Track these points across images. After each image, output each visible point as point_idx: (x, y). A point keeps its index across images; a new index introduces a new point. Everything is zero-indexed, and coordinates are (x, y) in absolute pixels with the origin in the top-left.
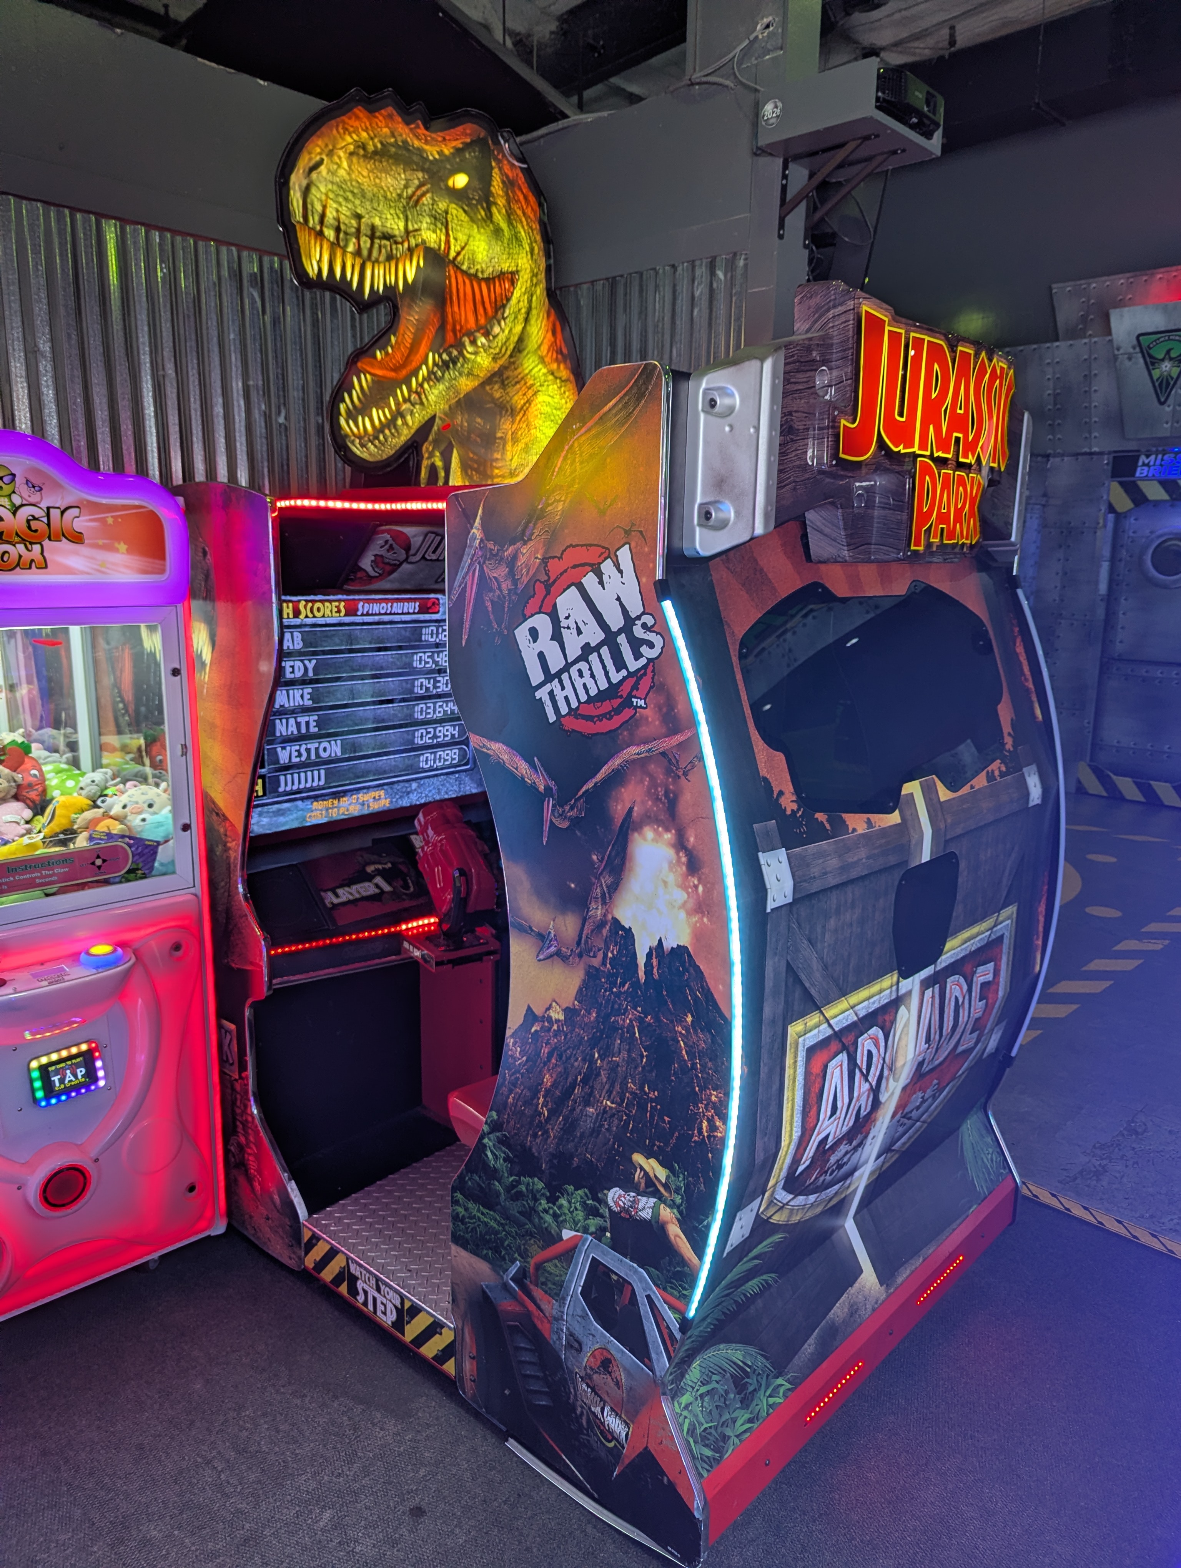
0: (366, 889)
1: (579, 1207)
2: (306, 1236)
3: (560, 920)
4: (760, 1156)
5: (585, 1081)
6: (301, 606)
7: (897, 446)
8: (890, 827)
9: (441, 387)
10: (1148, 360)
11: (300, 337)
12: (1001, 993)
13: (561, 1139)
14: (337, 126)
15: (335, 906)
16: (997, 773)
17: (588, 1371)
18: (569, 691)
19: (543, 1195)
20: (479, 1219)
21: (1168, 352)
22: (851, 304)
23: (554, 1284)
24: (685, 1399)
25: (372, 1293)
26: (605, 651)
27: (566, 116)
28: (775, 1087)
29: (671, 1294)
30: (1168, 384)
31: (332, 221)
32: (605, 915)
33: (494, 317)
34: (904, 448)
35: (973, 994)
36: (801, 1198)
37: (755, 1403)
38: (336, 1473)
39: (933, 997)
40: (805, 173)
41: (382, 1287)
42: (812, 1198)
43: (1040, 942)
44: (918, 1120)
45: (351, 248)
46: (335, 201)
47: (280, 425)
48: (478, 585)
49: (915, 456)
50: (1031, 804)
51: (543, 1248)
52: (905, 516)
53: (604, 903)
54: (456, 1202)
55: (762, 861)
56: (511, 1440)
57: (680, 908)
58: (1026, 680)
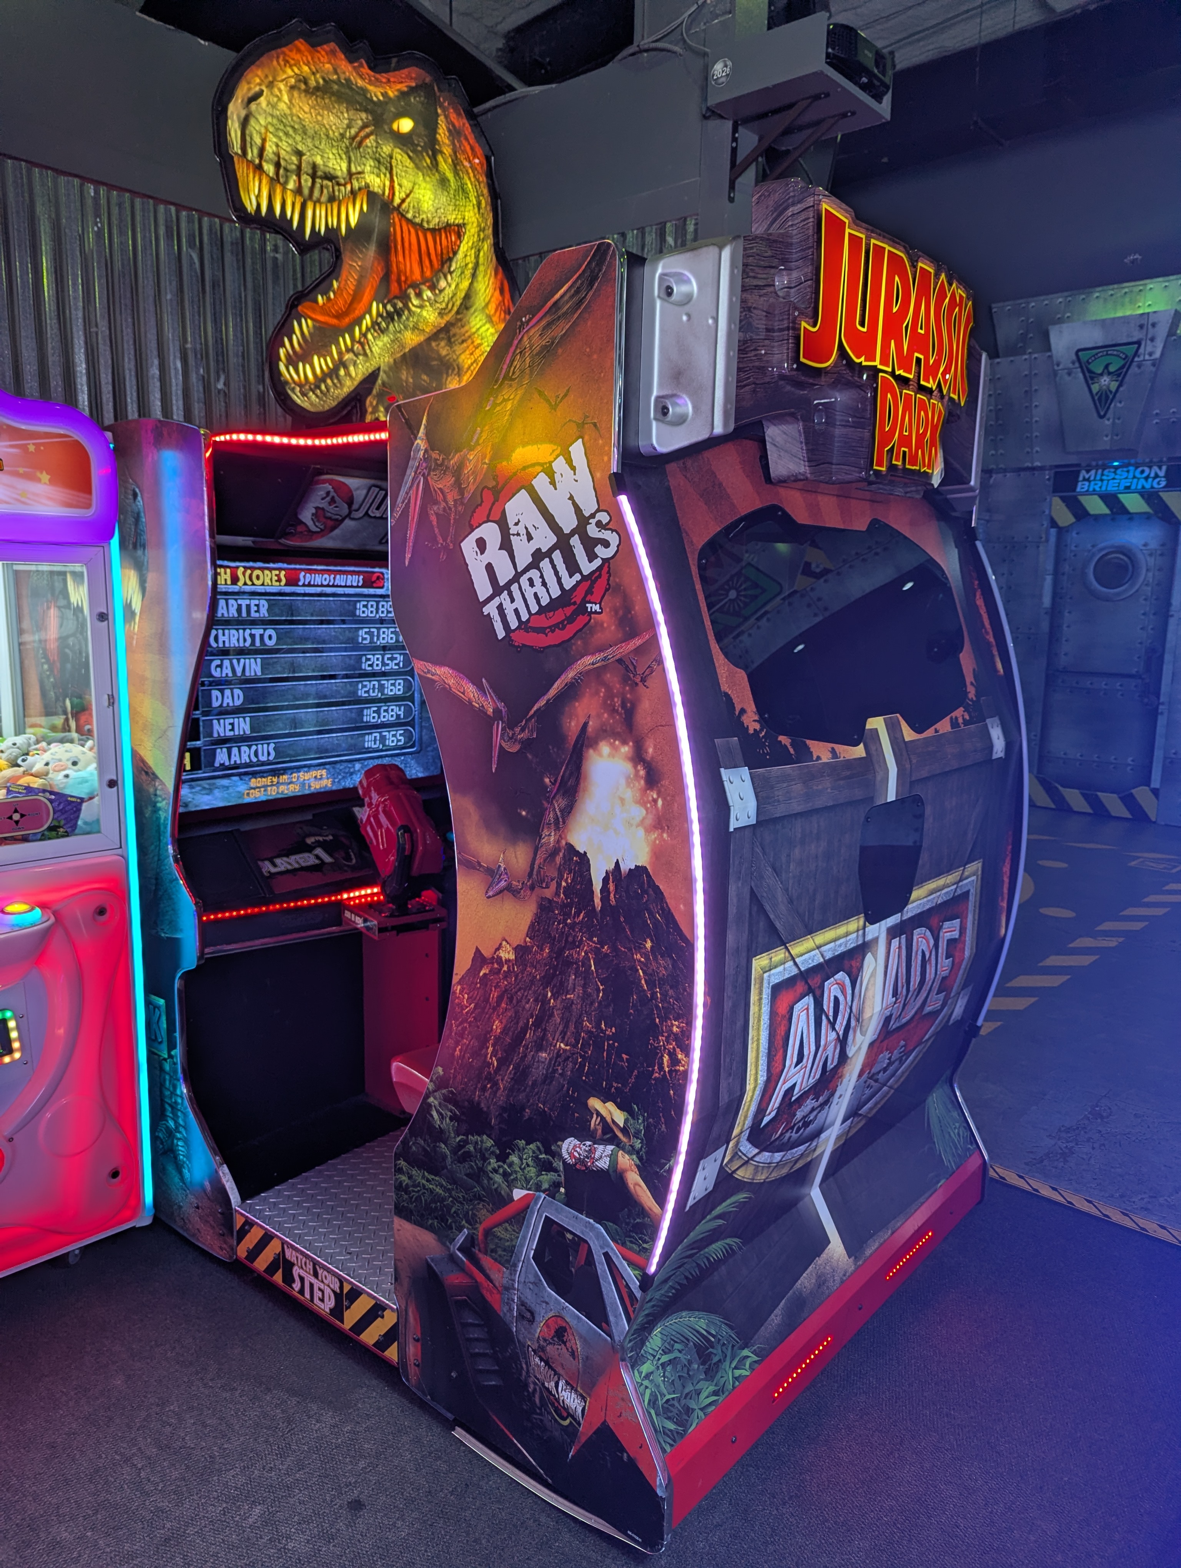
0: (306, 859)
1: (531, 1163)
2: (239, 1222)
3: (510, 852)
4: (724, 1098)
5: (537, 1024)
6: (240, 571)
7: (858, 357)
8: (855, 759)
9: (385, 339)
10: (1087, 375)
11: (241, 301)
12: (967, 953)
13: (511, 1090)
14: (278, 58)
15: (272, 875)
16: (960, 720)
17: (542, 1343)
18: (519, 603)
19: (493, 1153)
20: (424, 1185)
21: (1107, 367)
22: (810, 201)
23: (505, 1250)
24: (646, 1368)
25: (309, 1278)
26: (557, 556)
27: (514, 89)
28: (740, 1024)
29: (631, 1249)
30: (1107, 397)
31: (271, 156)
32: (558, 842)
33: (441, 270)
34: (866, 360)
35: (940, 951)
36: (767, 1154)
37: (719, 1374)
38: (267, 1468)
39: (900, 948)
40: (755, 139)
41: (320, 1271)
42: (778, 1156)
43: (1005, 904)
44: (885, 1085)
45: (291, 185)
46: (275, 136)
47: (219, 391)
48: (423, 498)
49: (875, 371)
50: (995, 756)
51: (492, 1212)
52: (867, 434)
53: (557, 828)
54: (399, 1170)
55: (724, 778)
56: (458, 1429)
57: (638, 826)
58: (987, 633)
